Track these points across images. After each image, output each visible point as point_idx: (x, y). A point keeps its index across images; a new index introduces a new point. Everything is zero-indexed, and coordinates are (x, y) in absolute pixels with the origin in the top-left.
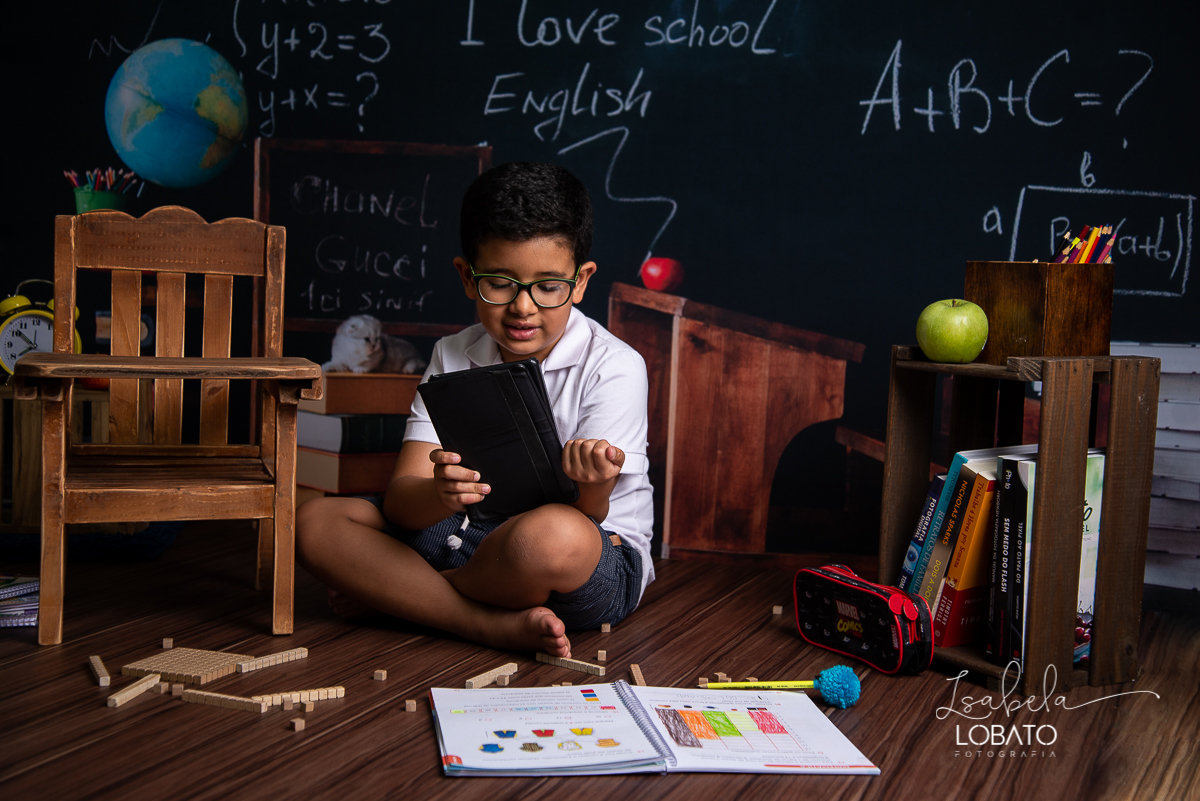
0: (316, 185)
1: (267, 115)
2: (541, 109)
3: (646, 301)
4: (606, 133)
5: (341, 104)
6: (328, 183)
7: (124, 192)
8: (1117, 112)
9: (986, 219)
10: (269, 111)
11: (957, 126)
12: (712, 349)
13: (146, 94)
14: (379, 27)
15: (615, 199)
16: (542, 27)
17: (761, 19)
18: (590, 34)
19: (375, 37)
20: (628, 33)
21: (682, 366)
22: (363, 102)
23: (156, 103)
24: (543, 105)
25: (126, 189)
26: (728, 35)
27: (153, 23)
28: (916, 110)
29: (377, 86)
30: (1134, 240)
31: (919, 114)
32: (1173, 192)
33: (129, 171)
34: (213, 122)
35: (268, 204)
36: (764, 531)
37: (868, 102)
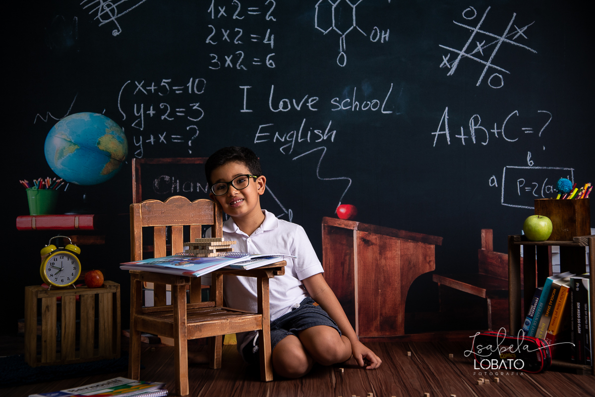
0: (167, 180)
1: (139, 147)
2: (283, 140)
3: (340, 224)
5: (179, 141)
6: (173, 179)
7: (57, 189)
8: (540, 136)
9: (490, 181)
10: (140, 145)
11: (475, 143)
12: (373, 244)
13: (69, 140)
14: (197, 104)
15: (322, 179)
17: (385, 99)
18: (305, 106)
19: (196, 109)
20: (323, 105)
21: (359, 253)
22: (191, 139)
23: (75, 144)
24: (284, 138)
25: (58, 187)
26: (370, 105)
27: (72, 105)
28: (457, 136)
29: (198, 132)
30: (552, 187)
31: (457, 138)
32: (565, 167)
33: (60, 178)
34: (108, 152)
35: (141, 190)
36: (403, 325)
37: (435, 133)
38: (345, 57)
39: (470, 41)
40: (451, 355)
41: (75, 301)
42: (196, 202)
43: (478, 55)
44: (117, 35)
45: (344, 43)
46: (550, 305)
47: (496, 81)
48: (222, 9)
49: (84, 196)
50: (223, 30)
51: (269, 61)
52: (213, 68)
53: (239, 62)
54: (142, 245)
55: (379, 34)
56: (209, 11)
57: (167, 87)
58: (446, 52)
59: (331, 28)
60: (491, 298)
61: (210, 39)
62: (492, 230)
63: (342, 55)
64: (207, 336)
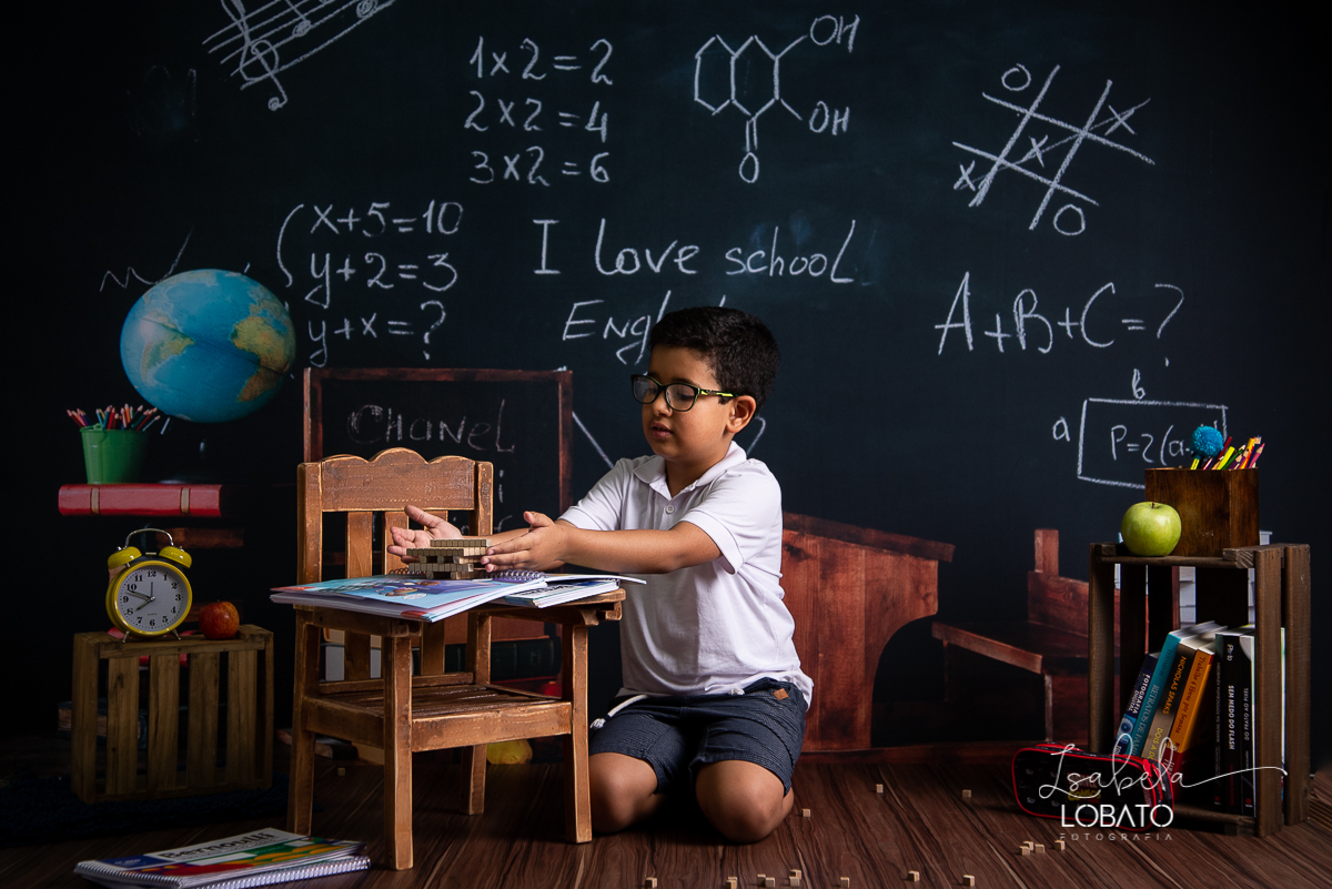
0: (377, 414)
1: (319, 345)
6: (390, 412)
7: (145, 429)
8: (1158, 336)
9: (1055, 428)
10: (321, 340)
11: (1024, 348)
12: (808, 557)
13: (173, 327)
14: (444, 257)
16: (621, 257)
17: (838, 252)
18: (670, 264)
19: (441, 266)
20: (709, 263)
22: (428, 330)
23: (184, 336)
24: (624, 330)
25: (147, 427)
26: (807, 265)
27: (180, 253)
28: (986, 333)
29: (444, 314)
30: (1181, 444)
31: (988, 337)
32: (1209, 403)
33: (151, 407)
34: (253, 353)
35: (321, 436)
36: (869, 728)
37: (942, 326)
38: (757, 163)
39: (1016, 135)
40: (968, 793)
41: (177, 667)
42: (438, 461)
43: (1032, 165)
44: (279, 109)
45: (755, 134)
46: (1173, 691)
47: (1070, 220)
48: (500, 57)
49: (202, 445)
50: (501, 103)
51: (596, 168)
52: (479, 182)
53: (534, 168)
54: (321, 551)
55: (827, 116)
56: (472, 61)
57: (382, 219)
58: (967, 158)
59: (728, 102)
60: (1053, 674)
61: (474, 120)
62: (1057, 532)
63: (751, 158)
64: (454, 746)
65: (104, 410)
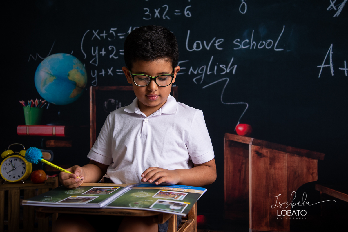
0: (113, 102)
1: (94, 78)
2: (196, 73)
3: (238, 139)
4: (220, 80)
5: (121, 74)
6: (117, 101)
7: (42, 107)
10: (95, 77)
12: (264, 156)
13: (49, 73)
15: (225, 103)
16: (195, 44)
17: (277, 39)
18: (213, 46)
20: (227, 45)
21: (253, 163)
23: (53, 76)
24: (196, 71)
25: (43, 106)
26: (265, 44)
27: (52, 48)
31: (341, 70)
33: (44, 100)
35: (95, 110)
37: (320, 66)
38: (246, 6)
41: (19, 194)
49: (59, 113)
51: (187, 11)
52: (146, 19)
53: (165, 13)
57: (114, 34)
63: (244, 4)
65: (30, 101)
